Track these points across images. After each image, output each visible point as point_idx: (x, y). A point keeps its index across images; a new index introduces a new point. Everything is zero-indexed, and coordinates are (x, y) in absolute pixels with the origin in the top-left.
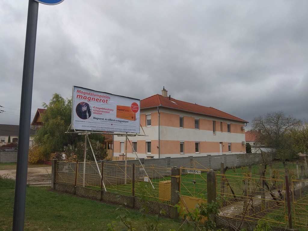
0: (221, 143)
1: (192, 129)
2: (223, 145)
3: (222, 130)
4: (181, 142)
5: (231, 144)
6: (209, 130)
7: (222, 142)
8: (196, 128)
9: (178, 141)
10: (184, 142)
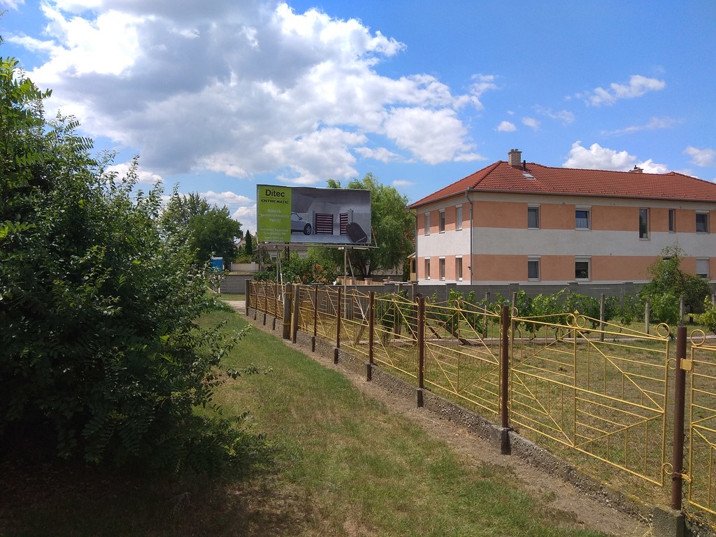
1: (566, 230)
3: (673, 229)
4: (529, 258)
5: (707, 260)
6: (625, 229)
8: (578, 227)
9: (524, 257)
10: (540, 259)
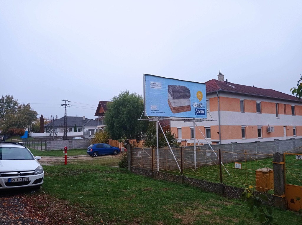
0: (284, 126)
1: (253, 113)
2: (287, 128)
3: (285, 113)
4: (242, 127)
5: (295, 127)
6: (272, 113)
7: (286, 126)
8: (257, 112)
9: (240, 126)
10: (245, 127)
